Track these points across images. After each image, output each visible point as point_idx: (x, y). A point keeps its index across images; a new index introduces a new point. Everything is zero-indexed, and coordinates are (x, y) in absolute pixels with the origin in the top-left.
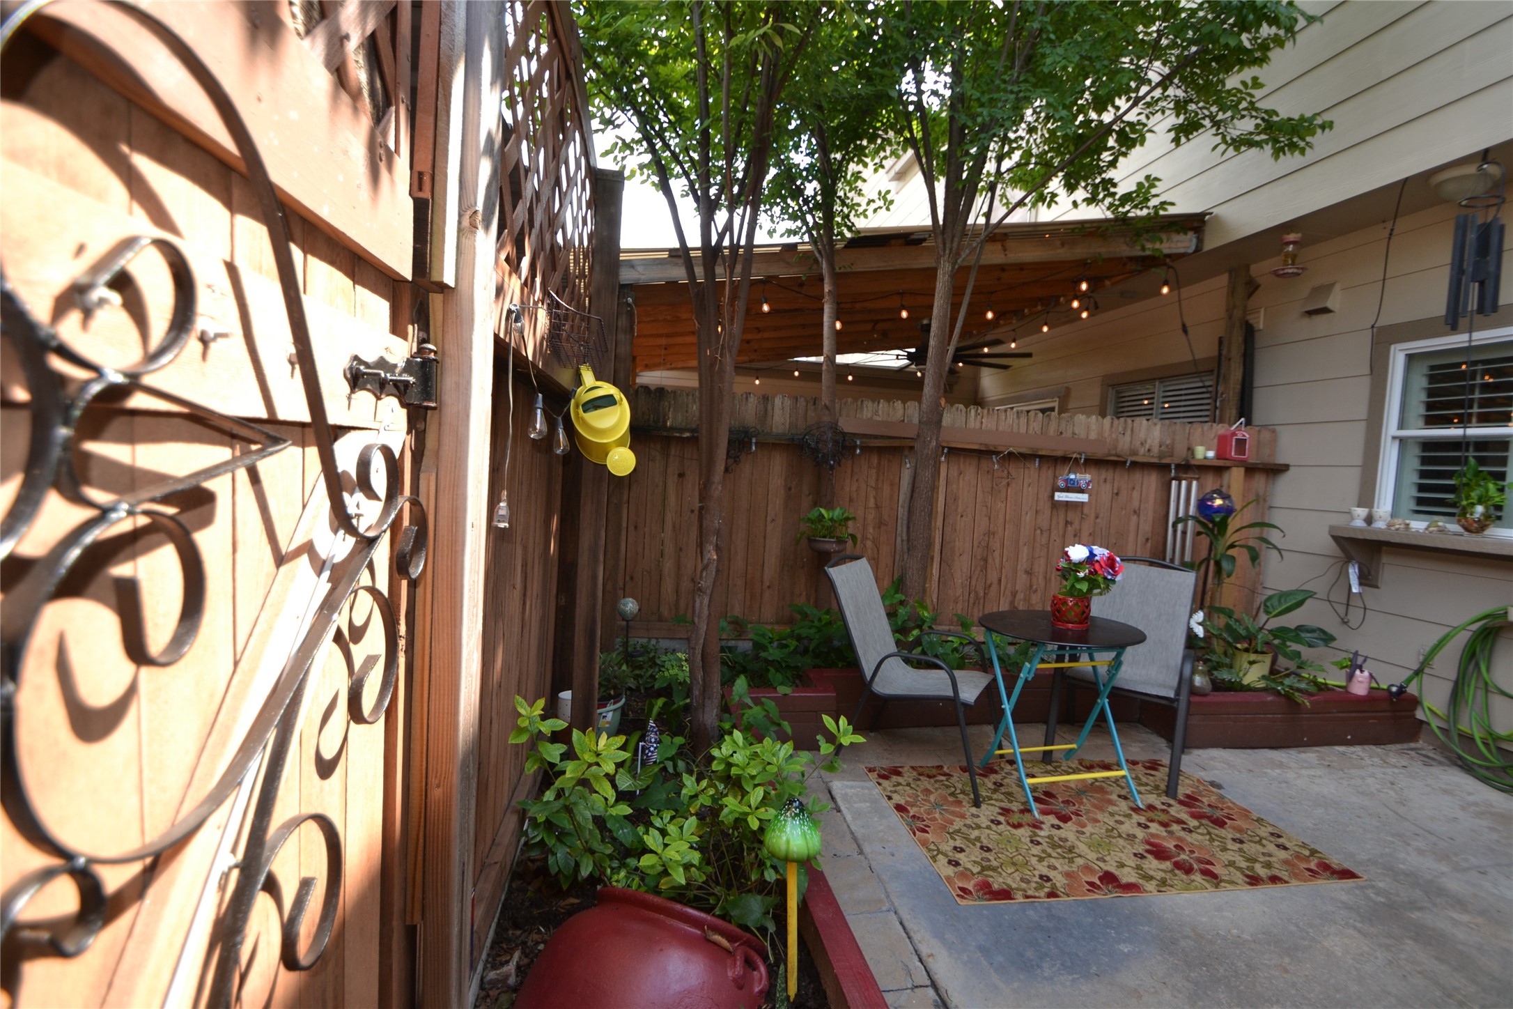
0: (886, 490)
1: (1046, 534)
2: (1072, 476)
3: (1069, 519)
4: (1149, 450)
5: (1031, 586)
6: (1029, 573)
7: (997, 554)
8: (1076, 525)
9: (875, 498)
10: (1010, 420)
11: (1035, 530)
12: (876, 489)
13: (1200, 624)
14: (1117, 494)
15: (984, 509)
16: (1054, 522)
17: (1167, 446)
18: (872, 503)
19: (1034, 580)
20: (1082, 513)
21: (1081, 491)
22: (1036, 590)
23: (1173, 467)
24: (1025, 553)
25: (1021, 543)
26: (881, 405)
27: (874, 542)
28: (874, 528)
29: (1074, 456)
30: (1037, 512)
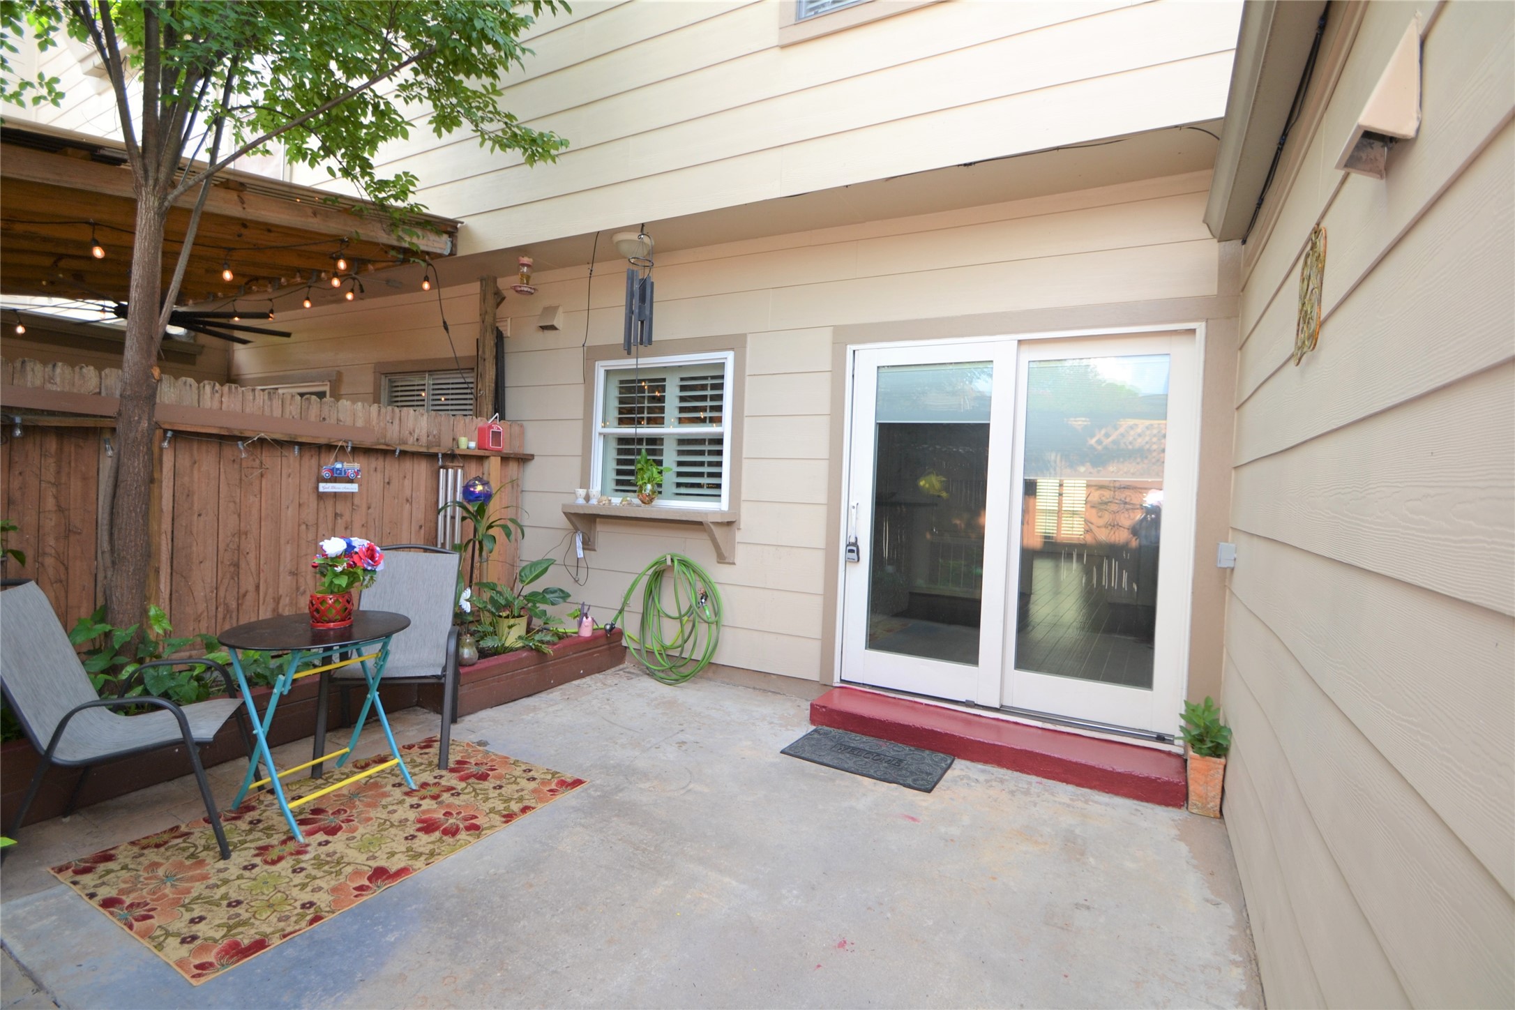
0: (76, 486)
1: (312, 530)
2: (339, 466)
3: (338, 511)
4: (417, 440)
5: (298, 589)
6: (295, 574)
7: (252, 557)
8: (347, 516)
9: (56, 497)
10: (259, 401)
11: (299, 525)
12: (57, 484)
13: (467, 600)
14: (388, 483)
15: (232, 505)
16: (321, 515)
17: (434, 436)
18: (50, 503)
19: (301, 580)
20: (353, 504)
21: (351, 481)
22: (304, 592)
23: (440, 456)
24: (288, 552)
25: (283, 541)
26: (58, 370)
27: (58, 557)
28: (57, 539)
29: (340, 444)
30: (300, 505)
